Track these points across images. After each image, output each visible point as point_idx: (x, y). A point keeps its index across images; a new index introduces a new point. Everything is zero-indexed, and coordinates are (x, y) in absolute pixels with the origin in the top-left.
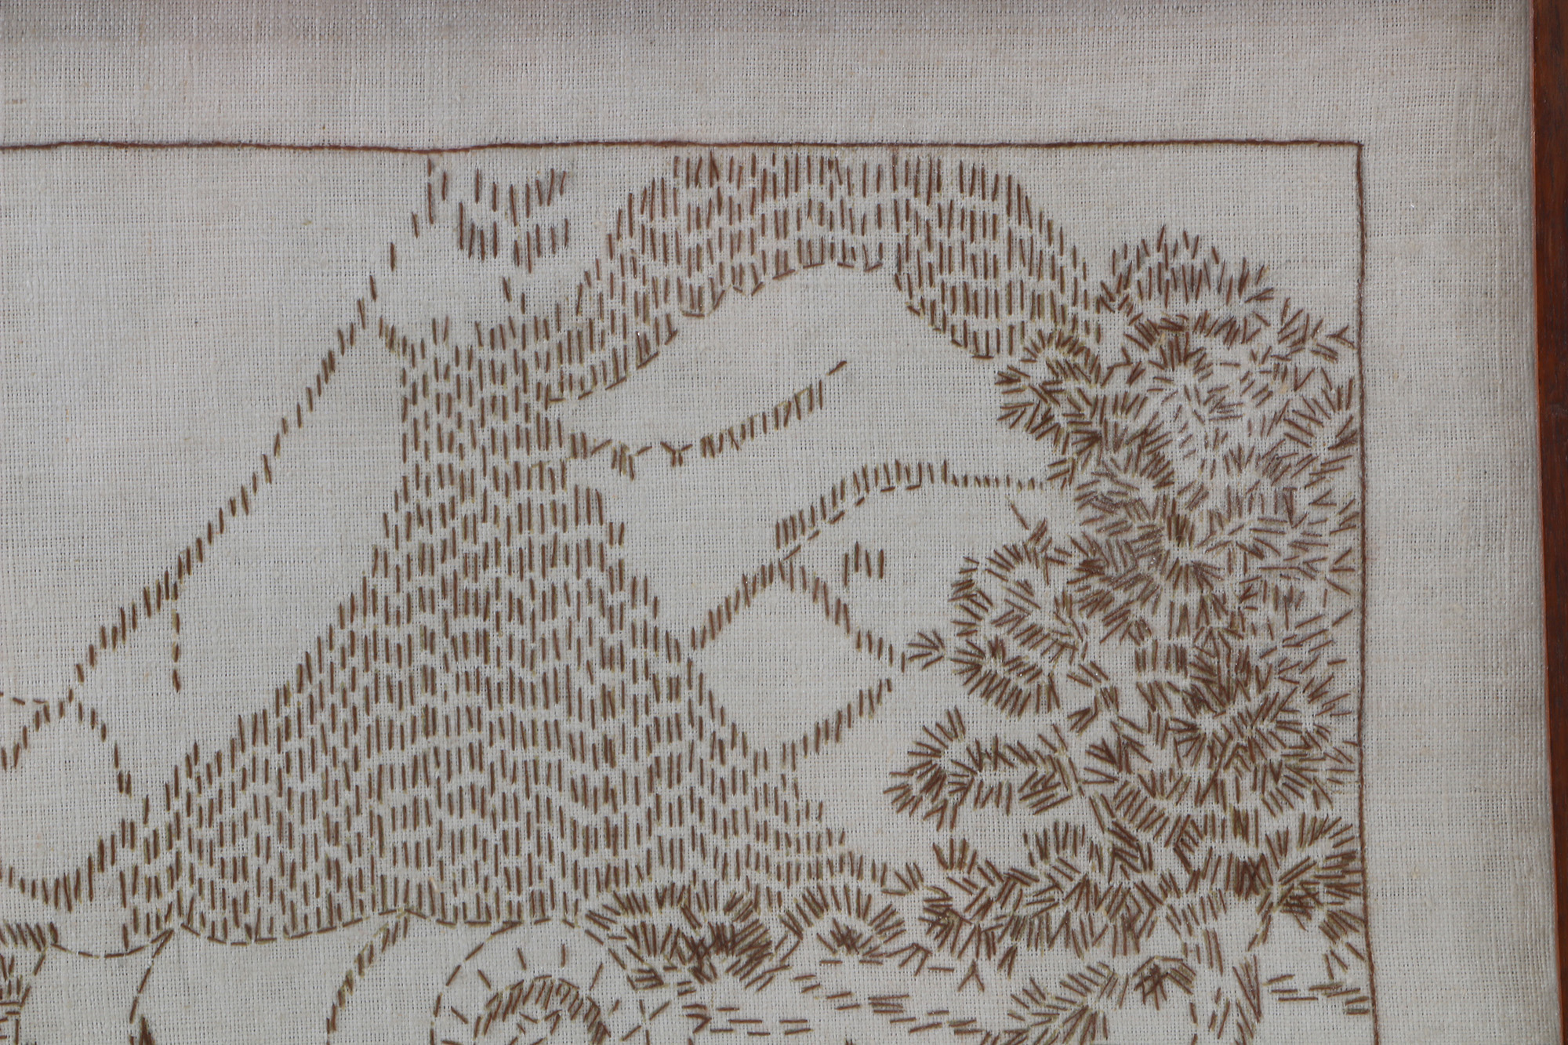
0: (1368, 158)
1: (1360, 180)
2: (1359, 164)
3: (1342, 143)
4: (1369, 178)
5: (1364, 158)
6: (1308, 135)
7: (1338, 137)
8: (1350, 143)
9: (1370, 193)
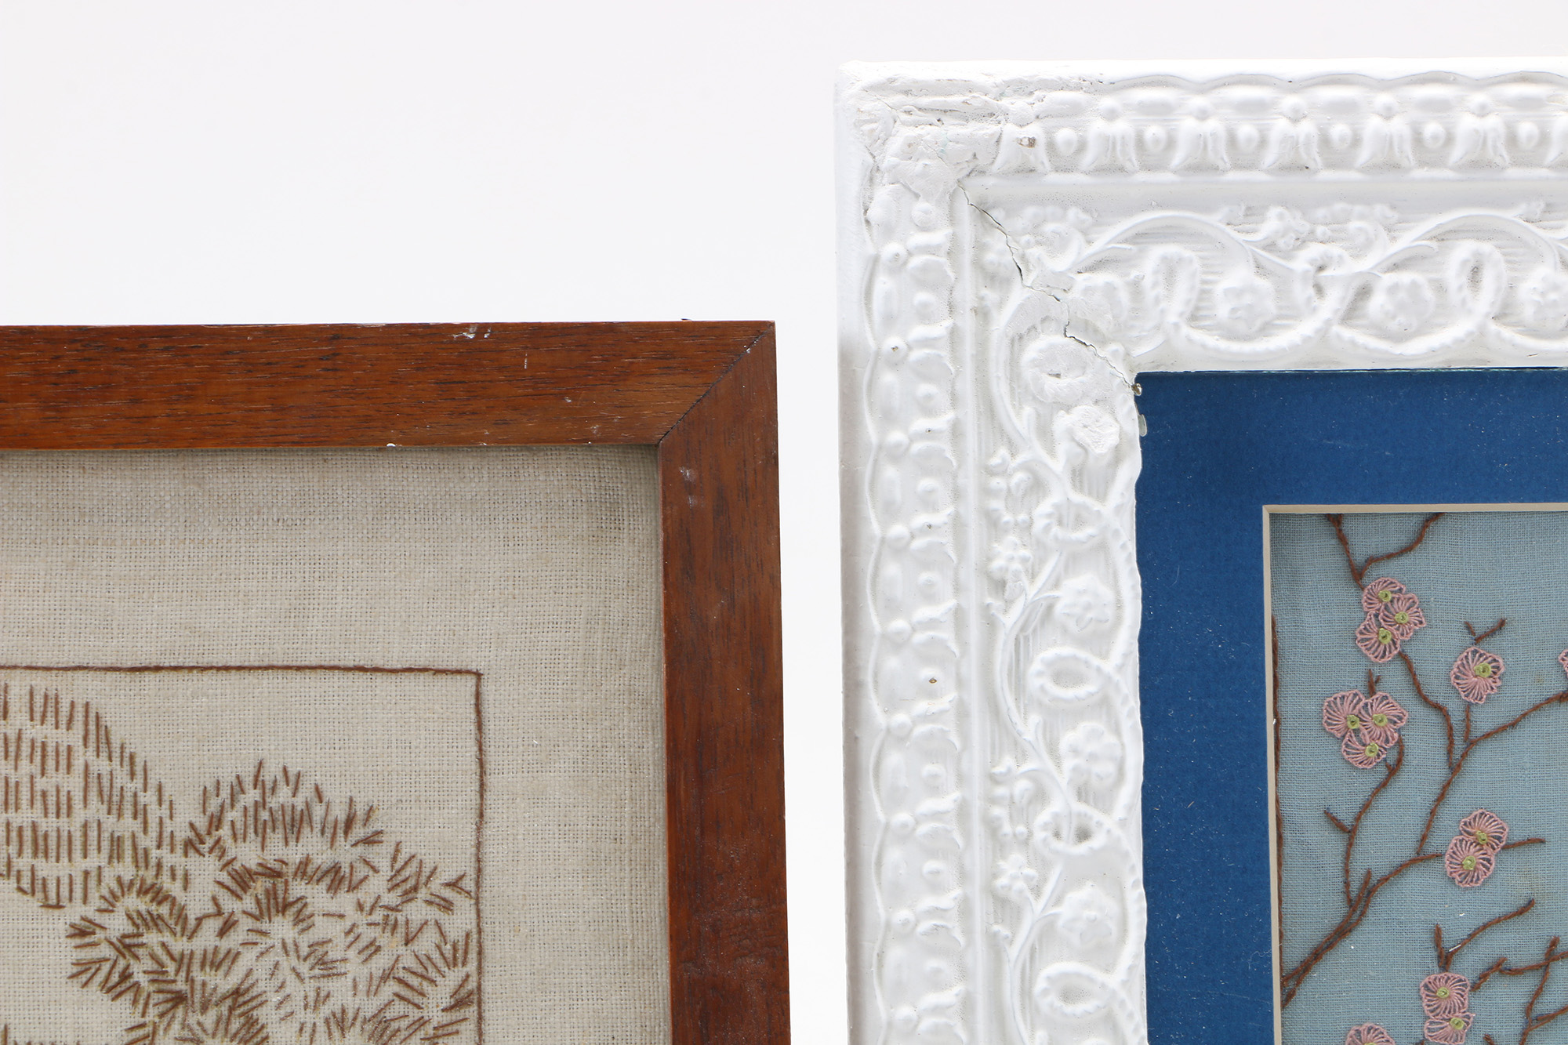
0: (488, 688)
1: (478, 712)
2: (478, 695)
3: (459, 672)
4: (489, 710)
5: (484, 689)
6: (422, 663)
7: (455, 665)
8: (468, 672)
9: (490, 726)
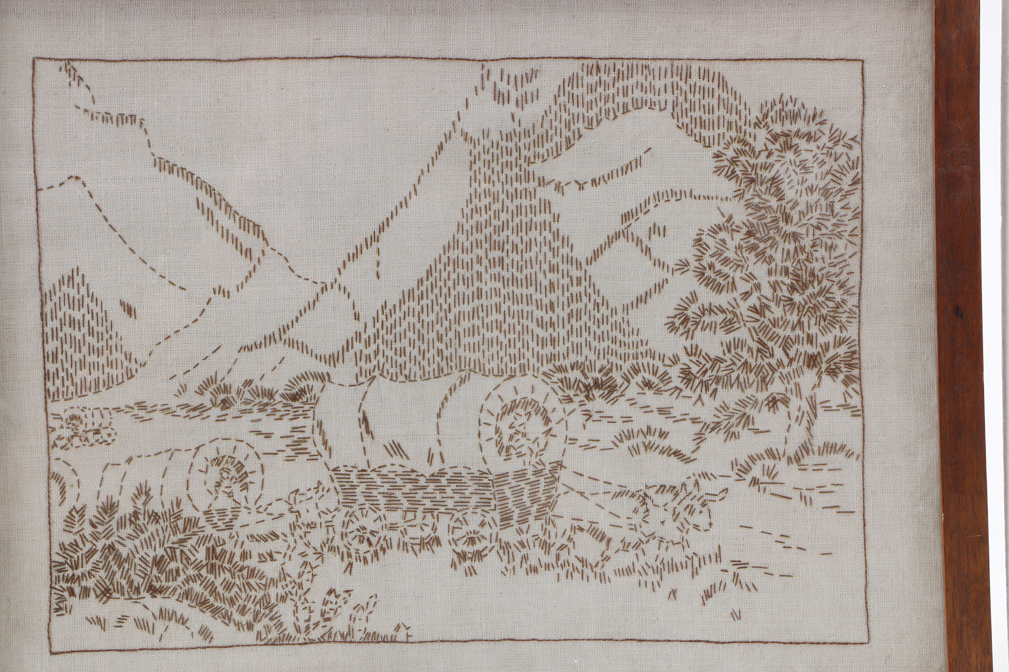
0: (866, 66)
1: (863, 75)
2: (863, 69)
3: (856, 60)
4: (867, 74)
5: (865, 66)
6: (842, 57)
7: (854, 58)
8: (859, 60)
9: (867, 80)
